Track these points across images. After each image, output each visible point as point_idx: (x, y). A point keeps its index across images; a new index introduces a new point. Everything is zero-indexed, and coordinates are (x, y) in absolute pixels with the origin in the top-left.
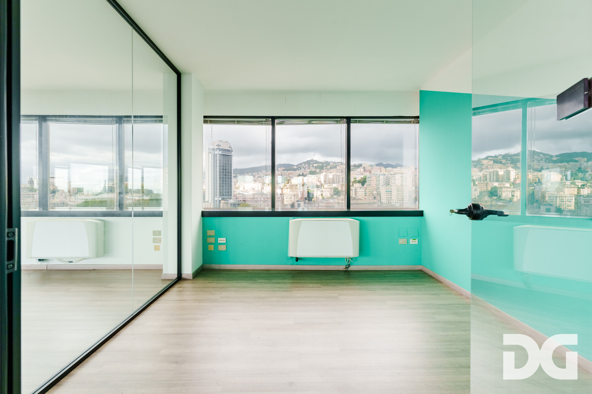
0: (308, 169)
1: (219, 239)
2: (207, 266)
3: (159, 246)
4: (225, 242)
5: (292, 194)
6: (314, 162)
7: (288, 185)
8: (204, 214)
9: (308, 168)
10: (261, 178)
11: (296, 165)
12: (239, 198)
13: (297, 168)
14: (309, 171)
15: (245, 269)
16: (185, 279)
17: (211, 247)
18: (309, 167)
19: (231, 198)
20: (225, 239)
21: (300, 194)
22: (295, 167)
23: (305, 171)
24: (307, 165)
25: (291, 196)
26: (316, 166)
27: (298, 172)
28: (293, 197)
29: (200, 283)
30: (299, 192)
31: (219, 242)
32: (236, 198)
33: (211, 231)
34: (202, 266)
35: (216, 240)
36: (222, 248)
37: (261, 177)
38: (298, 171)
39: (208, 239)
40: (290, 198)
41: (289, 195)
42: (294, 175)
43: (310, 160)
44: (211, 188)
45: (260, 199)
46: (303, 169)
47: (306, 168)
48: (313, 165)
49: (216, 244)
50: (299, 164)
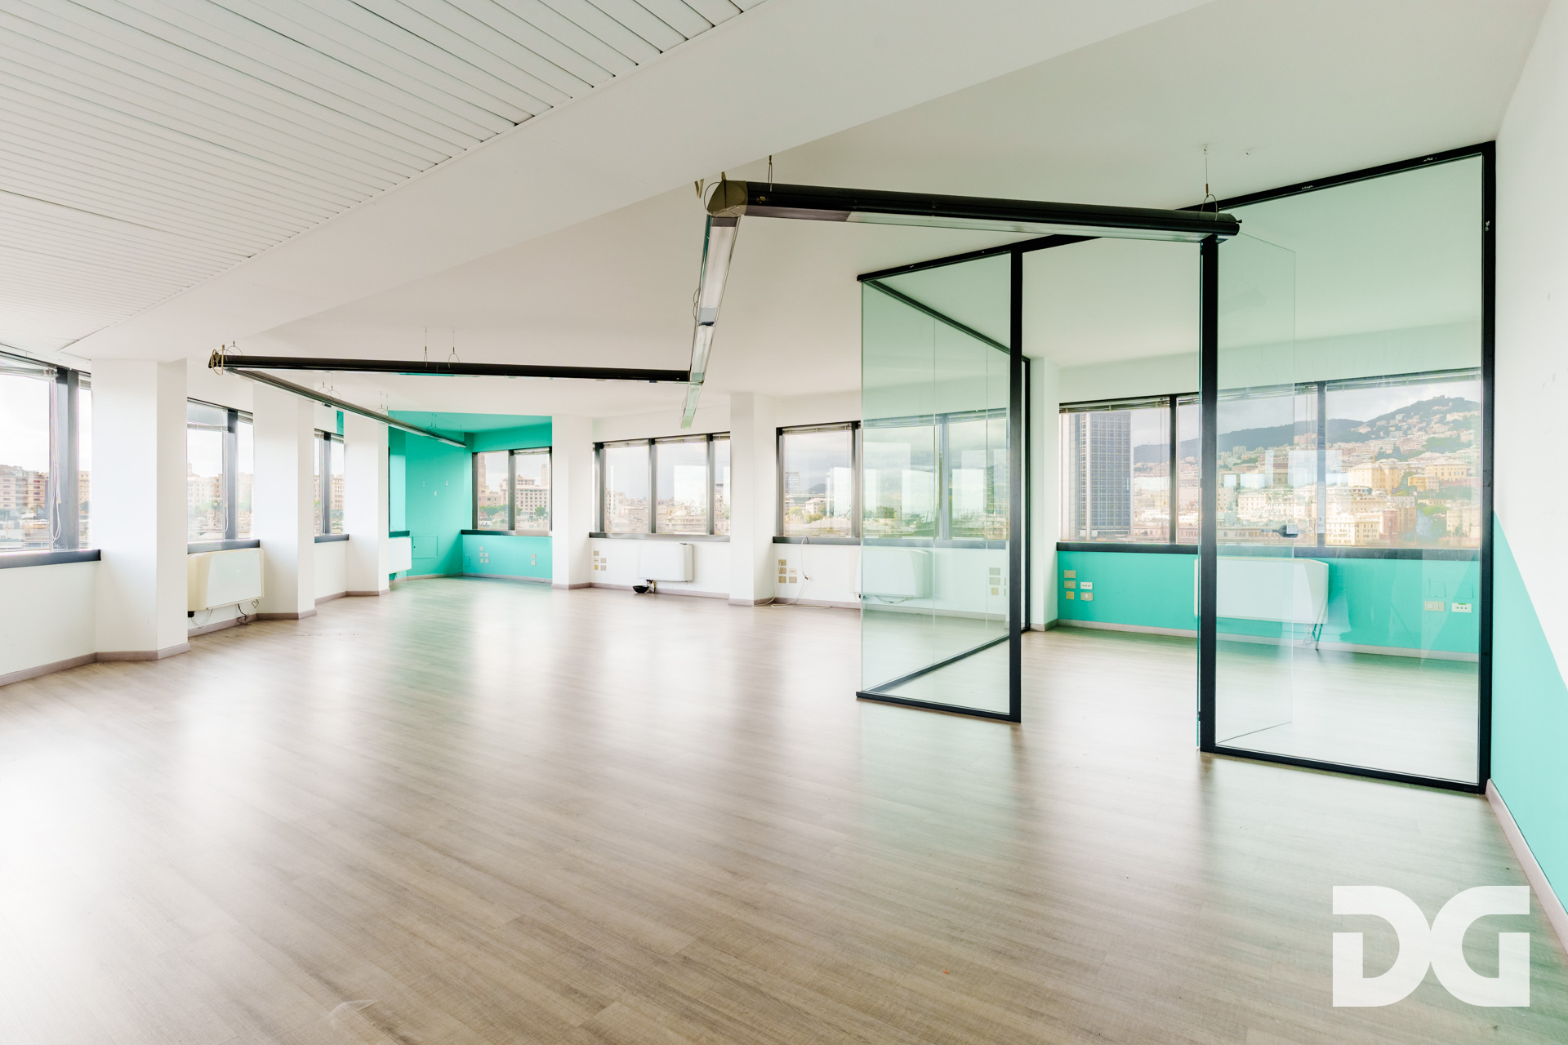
0: (1420, 433)
1: (1082, 583)
2: (1064, 621)
3: (997, 589)
4: (1091, 588)
5: (1345, 522)
6: (1448, 405)
7: (1333, 492)
8: (1061, 547)
9: (1420, 430)
10: (1230, 469)
11: (1365, 420)
12: (1154, 531)
13: (1371, 432)
14: (1425, 437)
15: (1122, 630)
16: (1035, 631)
17: (1071, 595)
18: (1424, 424)
19: (1127, 533)
20: (1091, 584)
21: (1381, 520)
22: (1363, 430)
23: (1408, 440)
24: (1415, 420)
25: (1343, 528)
26: (1460, 419)
27: (1374, 445)
28: (1353, 529)
29: (1055, 636)
30: (1381, 513)
31: (1082, 588)
32: (1143, 531)
33: (1071, 572)
34: (1057, 620)
35: (1078, 585)
36: (1087, 597)
37: (1231, 466)
38: (1374, 441)
39: (1066, 582)
40: (1340, 535)
41: (1335, 524)
42: (1358, 456)
43: (1431, 398)
44: (1070, 505)
45: (1225, 534)
46: (1398, 433)
47: (1409, 428)
48: (1444, 418)
49: (1078, 591)
50: (1380, 418)
